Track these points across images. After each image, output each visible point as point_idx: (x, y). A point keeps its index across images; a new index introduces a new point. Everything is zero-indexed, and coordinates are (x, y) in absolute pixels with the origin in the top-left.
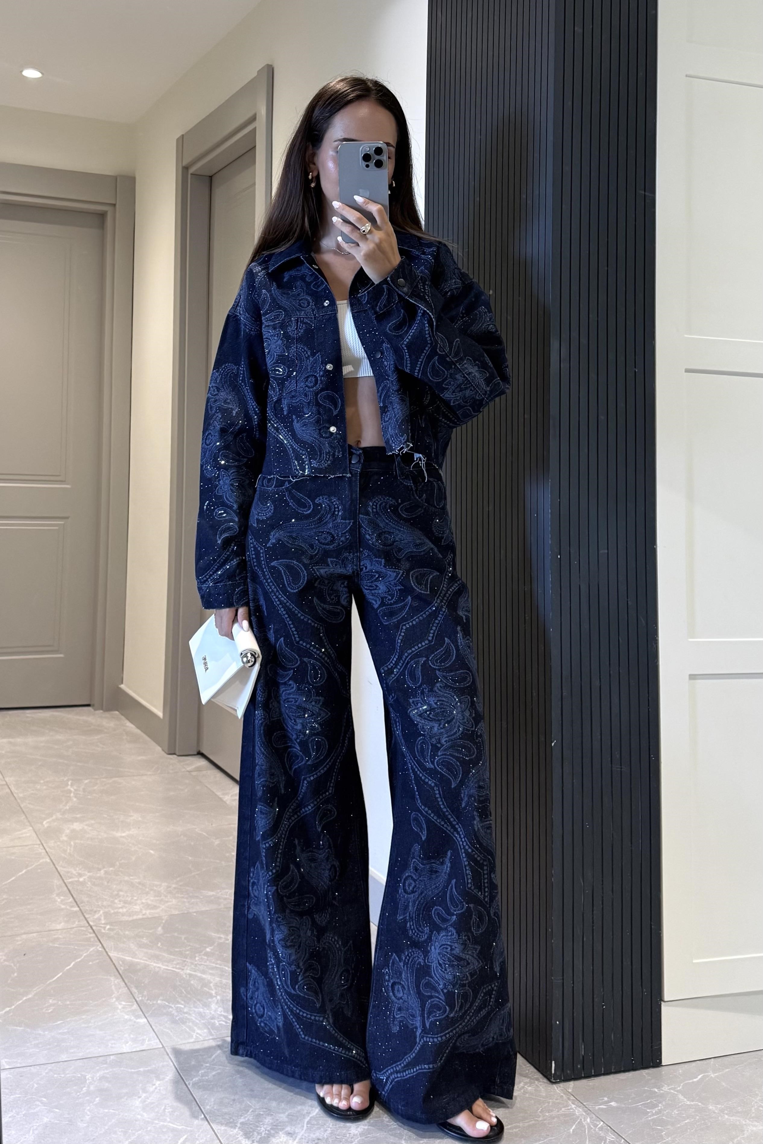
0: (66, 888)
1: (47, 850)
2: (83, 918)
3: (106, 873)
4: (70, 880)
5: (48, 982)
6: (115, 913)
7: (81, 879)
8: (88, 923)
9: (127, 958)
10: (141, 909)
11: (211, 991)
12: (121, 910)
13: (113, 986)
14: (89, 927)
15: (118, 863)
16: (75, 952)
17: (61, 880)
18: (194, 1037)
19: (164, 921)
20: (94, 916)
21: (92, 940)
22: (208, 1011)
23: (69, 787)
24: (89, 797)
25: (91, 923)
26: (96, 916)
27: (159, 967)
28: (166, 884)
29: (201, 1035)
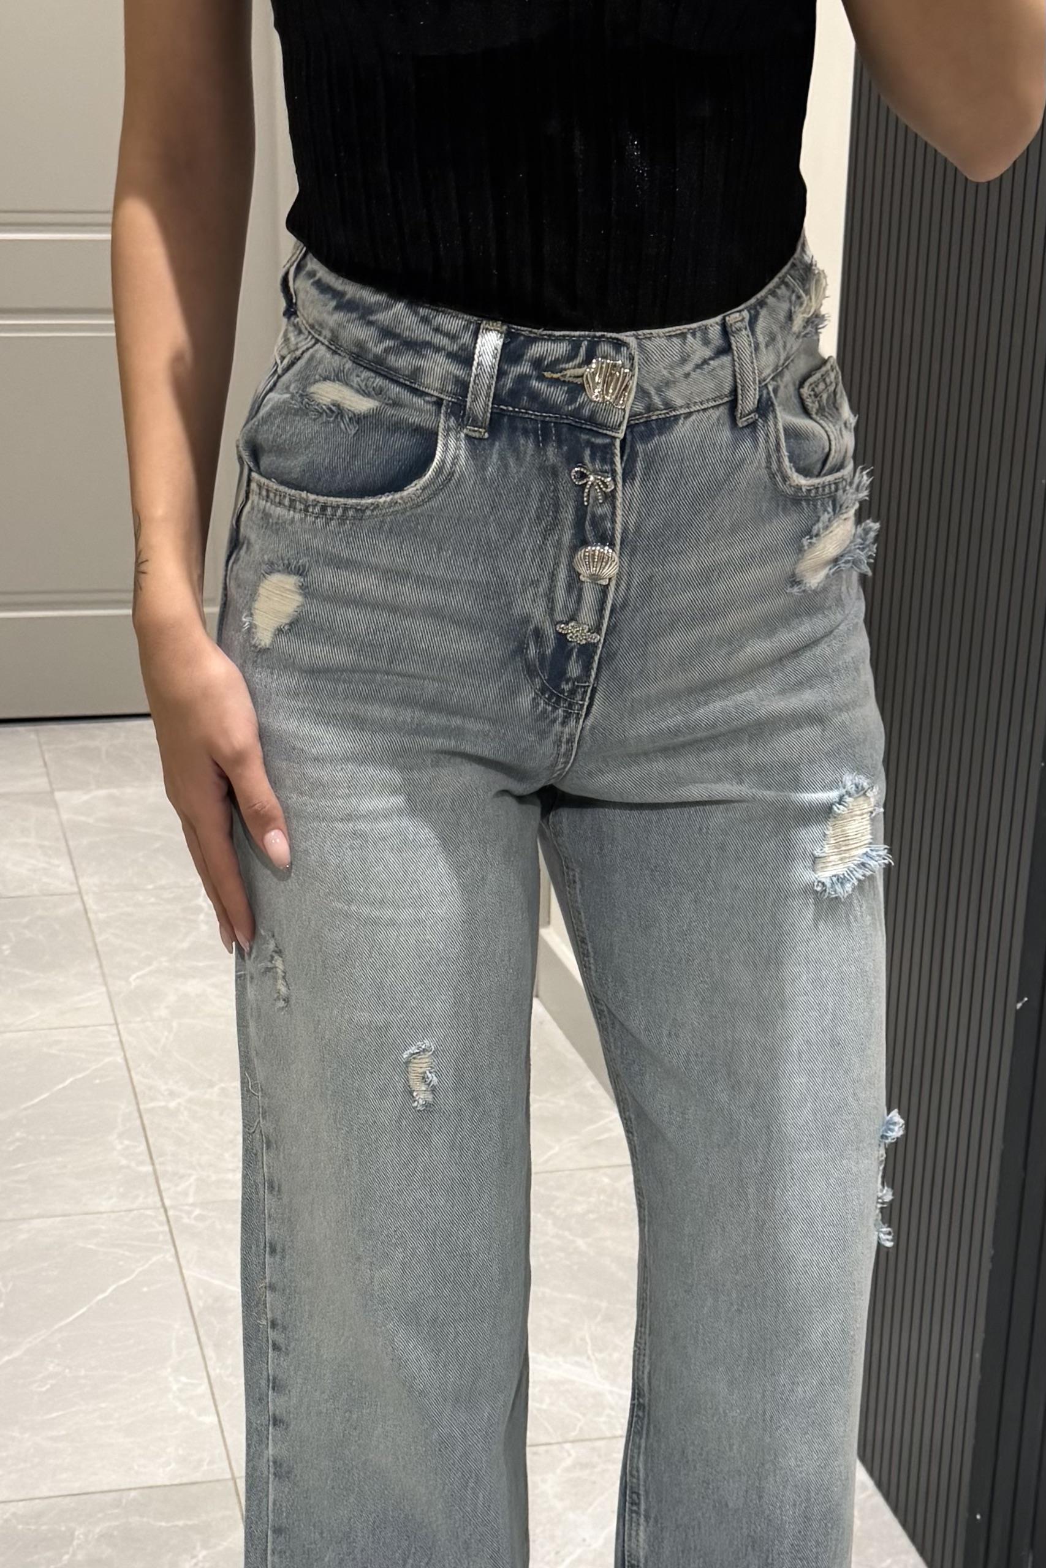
0: (138, 1122)
1: (125, 1037)
2: (154, 1189)
4: (151, 1105)
5: (56, 1327)
7: (172, 1105)
8: (162, 1200)
13: (173, 1343)
14: (162, 1210)
16: (121, 1263)
17: (134, 1102)
20: (177, 1185)
21: (161, 1237)
25: (167, 1203)
26: (179, 1189)
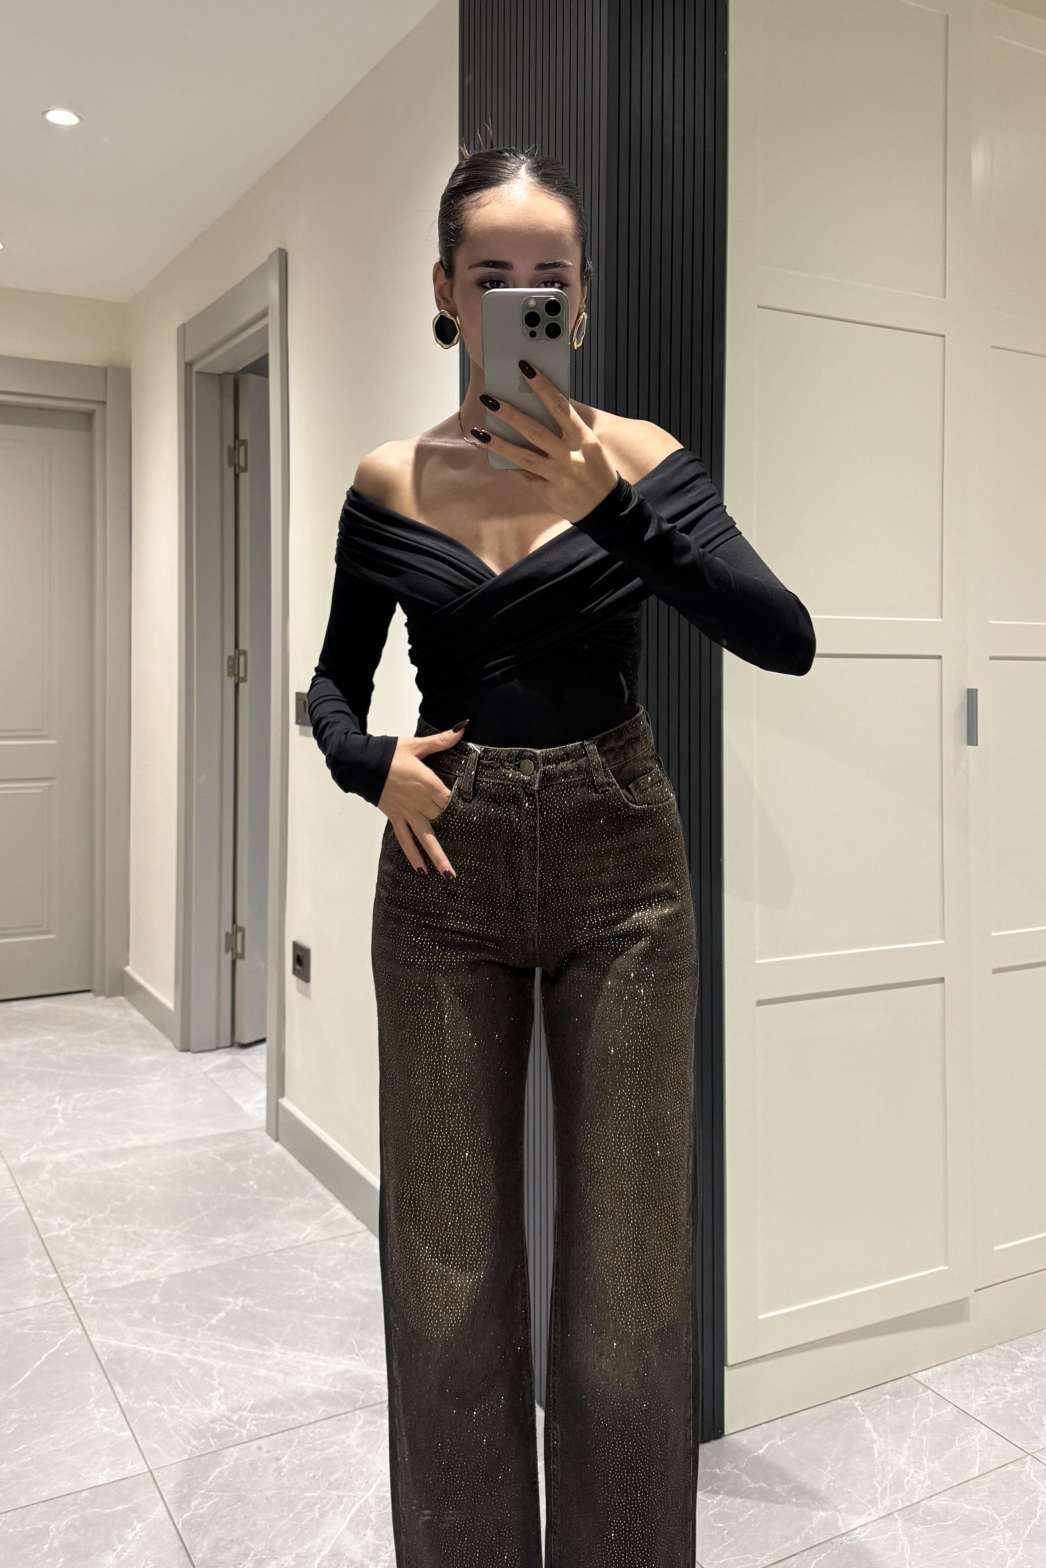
0: (42, 1248)
1: (24, 1194)
2: (61, 1288)
3: (95, 1221)
4: (48, 1235)
5: (13, 1387)
6: (103, 1279)
7: (63, 1233)
8: (67, 1294)
9: (113, 1342)
10: (134, 1270)
11: (213, 1382)
12: (109, 1273)
13: (92, 1385)
14: (69, 1301)
15: (109, 1207)
16: (48, 1339)
17: (36, 1235)
18: (189, 1451)
19: (161, 1286)
20: (75, 1284)
21: (71, 1319)
22: (208, 1412)
23: (56, 1105)
24: (80, 1117)
25: (71, 1296)
26: (77, 1285)
27: (152, 1352)
28: (166, 1232)
29: (198, 1449)
